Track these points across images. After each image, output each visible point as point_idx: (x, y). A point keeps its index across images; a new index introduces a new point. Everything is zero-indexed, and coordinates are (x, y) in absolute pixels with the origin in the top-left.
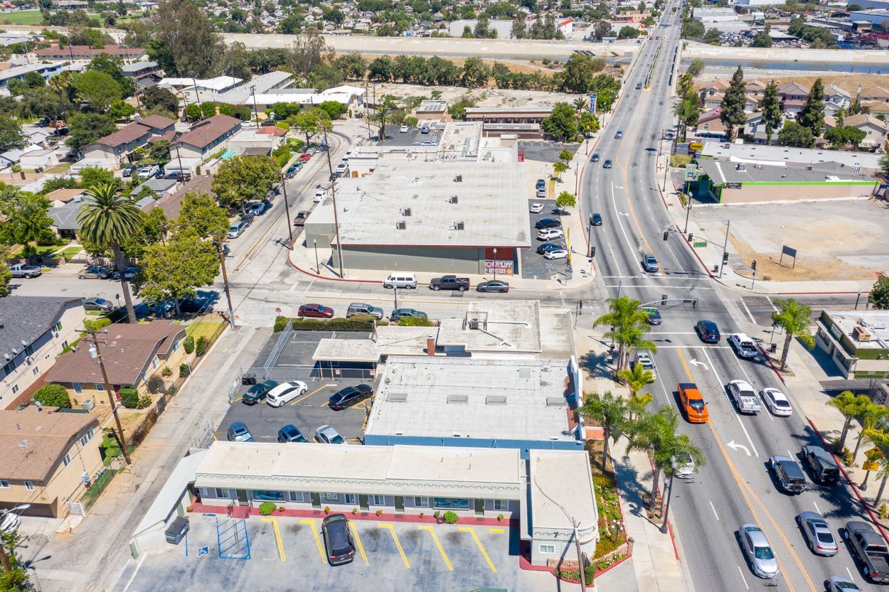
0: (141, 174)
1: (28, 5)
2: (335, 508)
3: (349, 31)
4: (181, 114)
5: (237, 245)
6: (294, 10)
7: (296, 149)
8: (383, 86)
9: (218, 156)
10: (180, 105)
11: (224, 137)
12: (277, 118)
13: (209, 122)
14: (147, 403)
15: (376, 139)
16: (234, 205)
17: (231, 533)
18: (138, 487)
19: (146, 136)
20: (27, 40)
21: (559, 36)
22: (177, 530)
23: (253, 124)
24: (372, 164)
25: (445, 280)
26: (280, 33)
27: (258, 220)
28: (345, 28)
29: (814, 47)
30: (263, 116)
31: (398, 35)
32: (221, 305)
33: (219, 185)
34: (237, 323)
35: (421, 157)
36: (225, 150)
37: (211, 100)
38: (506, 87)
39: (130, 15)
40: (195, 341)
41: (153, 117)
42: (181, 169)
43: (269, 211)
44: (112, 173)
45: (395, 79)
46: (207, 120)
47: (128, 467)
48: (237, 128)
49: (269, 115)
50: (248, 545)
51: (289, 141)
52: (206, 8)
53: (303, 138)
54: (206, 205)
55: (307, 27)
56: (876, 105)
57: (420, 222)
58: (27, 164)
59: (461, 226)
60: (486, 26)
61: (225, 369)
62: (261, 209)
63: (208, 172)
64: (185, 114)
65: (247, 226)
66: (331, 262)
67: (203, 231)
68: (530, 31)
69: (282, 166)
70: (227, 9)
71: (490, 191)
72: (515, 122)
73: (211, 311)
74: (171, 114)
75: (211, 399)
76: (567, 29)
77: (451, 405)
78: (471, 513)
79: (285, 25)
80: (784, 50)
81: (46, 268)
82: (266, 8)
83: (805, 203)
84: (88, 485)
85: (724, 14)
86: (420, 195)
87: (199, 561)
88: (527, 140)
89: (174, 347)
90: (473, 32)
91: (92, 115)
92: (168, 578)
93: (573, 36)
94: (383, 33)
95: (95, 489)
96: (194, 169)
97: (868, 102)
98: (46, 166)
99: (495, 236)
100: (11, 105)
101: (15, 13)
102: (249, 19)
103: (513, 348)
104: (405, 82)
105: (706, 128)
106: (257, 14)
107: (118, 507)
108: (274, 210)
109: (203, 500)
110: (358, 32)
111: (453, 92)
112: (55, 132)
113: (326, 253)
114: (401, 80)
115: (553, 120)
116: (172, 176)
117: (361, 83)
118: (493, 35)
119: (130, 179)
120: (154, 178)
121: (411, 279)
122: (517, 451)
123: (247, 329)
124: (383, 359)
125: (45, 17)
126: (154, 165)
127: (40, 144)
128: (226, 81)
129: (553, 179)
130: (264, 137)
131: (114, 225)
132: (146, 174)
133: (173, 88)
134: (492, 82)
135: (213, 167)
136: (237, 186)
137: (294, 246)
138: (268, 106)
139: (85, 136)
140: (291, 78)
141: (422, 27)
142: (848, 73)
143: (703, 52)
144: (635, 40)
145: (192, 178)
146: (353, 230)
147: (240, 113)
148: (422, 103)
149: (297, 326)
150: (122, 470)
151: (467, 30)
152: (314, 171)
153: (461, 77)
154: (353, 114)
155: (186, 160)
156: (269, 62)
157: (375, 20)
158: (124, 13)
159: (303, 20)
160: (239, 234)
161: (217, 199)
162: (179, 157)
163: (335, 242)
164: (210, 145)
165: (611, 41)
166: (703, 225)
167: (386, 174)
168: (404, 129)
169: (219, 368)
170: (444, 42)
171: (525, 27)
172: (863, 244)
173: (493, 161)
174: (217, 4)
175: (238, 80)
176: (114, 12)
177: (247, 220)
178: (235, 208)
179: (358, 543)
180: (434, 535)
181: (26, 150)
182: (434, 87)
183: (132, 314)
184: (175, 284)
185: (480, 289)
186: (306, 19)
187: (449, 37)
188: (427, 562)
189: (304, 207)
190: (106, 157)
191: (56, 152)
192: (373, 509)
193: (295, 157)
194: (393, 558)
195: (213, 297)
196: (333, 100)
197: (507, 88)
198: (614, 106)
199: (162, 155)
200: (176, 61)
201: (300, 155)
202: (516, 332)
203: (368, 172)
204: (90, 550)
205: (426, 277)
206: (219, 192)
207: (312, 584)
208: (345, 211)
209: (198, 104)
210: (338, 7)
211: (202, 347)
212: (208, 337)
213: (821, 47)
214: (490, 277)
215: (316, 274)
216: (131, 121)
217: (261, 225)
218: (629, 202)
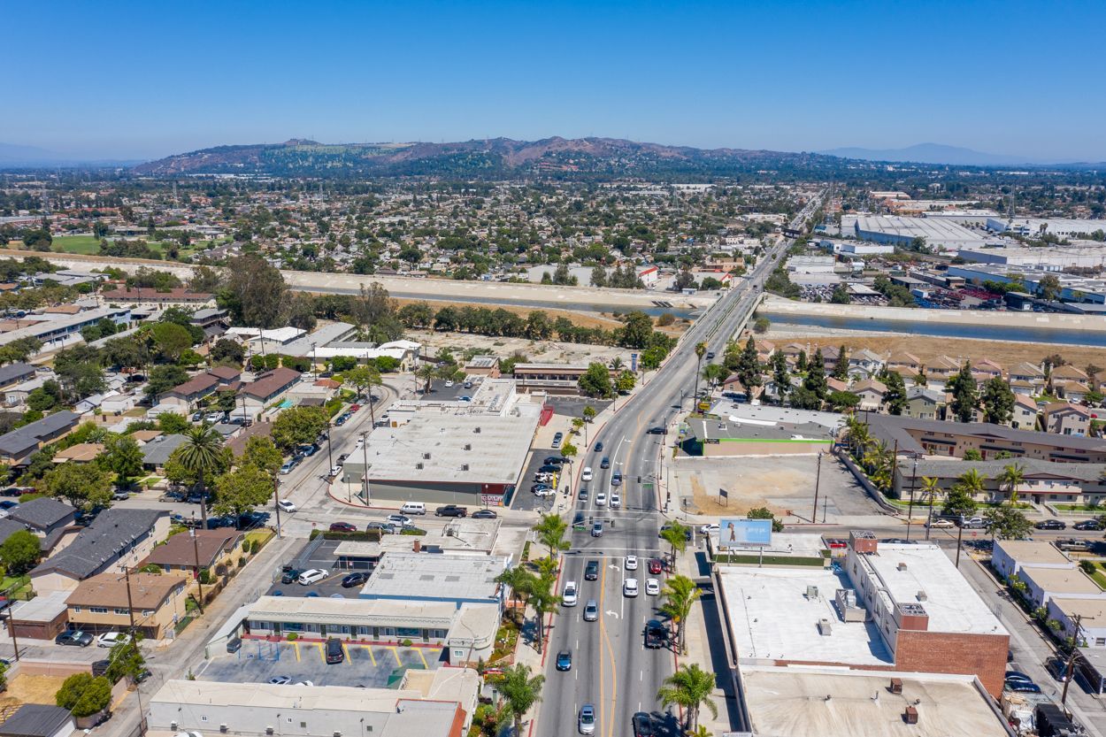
0: (209, 419)
1: (80, 230)
2: (334, 636)
3: (425, 272)
4: (245, 363)
5: (287, 479)
6: (369, 246)
7: (347, 400)
8: (447, 336)
9: (278, 405)
10: (245, 355)
11: (284, 388)
12: (335, 370)
13: (272, 375)
14: (214, 581)
15: (421, 392)
16: (287, 447)
17: (268, 649)
18: (208, 626)
19: (214, 385)
20: (92, 279)
21: (640, 285)
22: (234, 646)
23: (311, 375)
24: (409, 416)
25: (447, 509)
26: (351, 272)
27: (307, 460)
28: (421, 269)
29: (891, 305)
30: (321, 367)
31: (476, 278)
32: (272, 522)
33: (277, 430)
34: (282, 534)
35: (453, 411)
36: (284, 400)
37: (275, 352)
38: (568, 340)
39: (193, 245)
40: (251, 543)
41: (222, 368)
42: (245, 416)
43: (316, 454)
44: (185, 417)
45: (461, 329)
46: (270, 372)
47: (202, 616)
48: (297, 380)
49: (327, 367)
50: (278, 654)
51: (342, 393)
52: (276, 239)
53: (355, 390)
54: (266, 445)
55: (381, 266)
56: (902, 369)
57: (436, 464)
58: (107, 408)
59: (466, 468)
60: (566, 272)
61: (271, 563)
62: (310, 452)
63: (268, 419)
64: (249, 364)
65: (297, 465)
66: (361, 494)
67: (262, 466)
68: (611, 280)
69: (332, 416)
70: (298, 242)
71: (500, 441)
72: (539, 378)
73: (262, 526)
74: (237, 364)
75: (260, 580)
76: (650, 278)
77: (422, 581)
78: (421, 640)
79: (358, 265)
80: (861, 307)
81: (132, 493)
82: (340, 242)
83: (773, 457)
84: (176, 623)
85: (823, 264)
86: (442, 443)
87: (247, 661)
88: (565, 396)
89: (235, 545)
90: (552, 279)
91: (170, 366)
92: (227, 668)
93: (658, 285)
94: (460, 276)
95: (181, 625)
96: (255, 416)
97: (895, 366)
98: (124, 410)
99: (491, 476)
100: (94, 354)
101: (66, 238)
102: (322, 255)
103: (473, 548)
104: (470, 332)
105: (732, 388)
106: (330, 248)
107: (195, 636)
108: (321, 453)
109: (251, 631)
110: (435, 273)
111: (516, 344)
112: (129, 378)
113: (358, 487)
114: (467, 330)
115: (588, 378)
116: (236, 422)
117: (426, 331)
118: (573, 282)
119: (200, 423)
120: (220, 423)
121: (420, 507)
122: (455, 603)
123: (289, 539)
124: (383, 553)
125: (102, 247)
126: (220, 412)
127: (117, 390)
128: (290, 332)
129: (572, 432)
130: (320, 389)
131: (203, 457)
132: (213, 420)
133: (240, 338)
134: (555, 335)
135: (273, 415)
136: (291, 432)
137: (334, 481)
138: (327, 359)
139: (161, 385)
140: (354, 329)
141: (502, 270)
142: (908, 335)
143: (780, 307)
144: (716, 292)
145: (253, 424)
146: (381, 469)
147: (300, 366)
148: (474, 359)
149: (326, 536)
150: (198, 617)
151: (546, 276)
152: (361, 420)
153: (526, 329)
154: (407, 367)
155: (249, 408)
156: (335, 308)
157: (455, 260)
158: (187, 243)
159: (378, 258)
160: (290, 471)
161: (274, 442)
162: (244, 406)
163: (364, 478)
164: (271, 396)
165: (691, 293)
166: (679, 473)
167: (419, 425)
168: (449, 384)
169: (266, 563)
170: (520, 288)
171: (605, 275)
172: (794, 490)
173: (518, 416)
174: (288, 235)
175: (302, 331)
176: (175, 240)
177: (297, 460)
178: (288, 449)
179: (347, 655)
180: (395, 652)
181: (107, 395)
182: (497, 338)
183: (205, 524)
184: (240, 503)
185: (475, 516)
186: (382, 257)
187: (527, 282)
188: (387, 664)
189: (347, 451)
190: (179, 404)
191: (133, 398)
192: (360, 637)
193: (346, 406)
194: (367, 662)
195: (266, 516)
196: (387, 355)
197: (570, 342)
198: (662, 363)
199: (228, 403)
200: (244, 311)
201: (351, 405)
202: (478, 539)
203: (406, 422)
204: (179, 655)
205: (433, 507)
206: (276, 436)
207: (315, 672)
208: (378, 454)
209: (261, 355)
210: (418, 243)
211: (256, 548)
212: (261, 541)
213: (898, 306)
214: (484, 508)
215: (348, 502)
216: (199, 369)
217: (309, 464)
218: (629, 454)
